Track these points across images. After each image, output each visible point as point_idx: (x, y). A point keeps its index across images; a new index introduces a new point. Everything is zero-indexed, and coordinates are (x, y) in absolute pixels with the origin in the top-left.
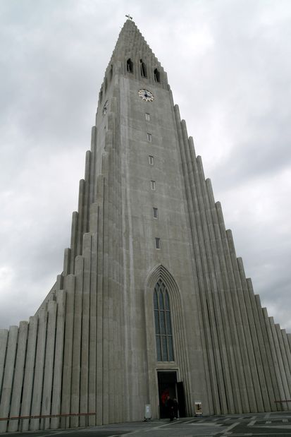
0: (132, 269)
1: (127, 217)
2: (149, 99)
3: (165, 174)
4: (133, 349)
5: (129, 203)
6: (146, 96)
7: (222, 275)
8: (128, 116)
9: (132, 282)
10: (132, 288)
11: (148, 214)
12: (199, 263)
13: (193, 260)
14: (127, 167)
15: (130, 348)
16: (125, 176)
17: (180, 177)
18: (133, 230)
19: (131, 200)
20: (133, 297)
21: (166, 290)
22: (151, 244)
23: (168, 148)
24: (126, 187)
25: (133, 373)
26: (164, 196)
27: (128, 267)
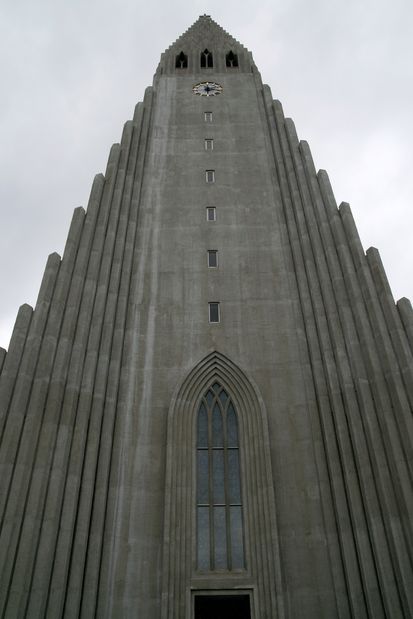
0: (148, 368)
1: (148, 276)
2: (213, 93)
3: (238, 190)
4: (132, 541)
5: (155, 252)
6: (208, 90)
7: (362, 345)
8: (170, 123)
9: (147, 392)
10: (145, 406)
11: (196, 264)
12: (312, 333)
13: (300, 331)
14: (159, 197)
15: (125, 538)
16: (151, 211)
17: (271, 189)
18: (158, 295)
19: (160, 247)
20: (144, 423)
21: (231, 402)
22: (198, 316)
23: (247, 150)
24: (153, 229)
25: (126, 601)
26: (234, 227)
27: (141, 364)
